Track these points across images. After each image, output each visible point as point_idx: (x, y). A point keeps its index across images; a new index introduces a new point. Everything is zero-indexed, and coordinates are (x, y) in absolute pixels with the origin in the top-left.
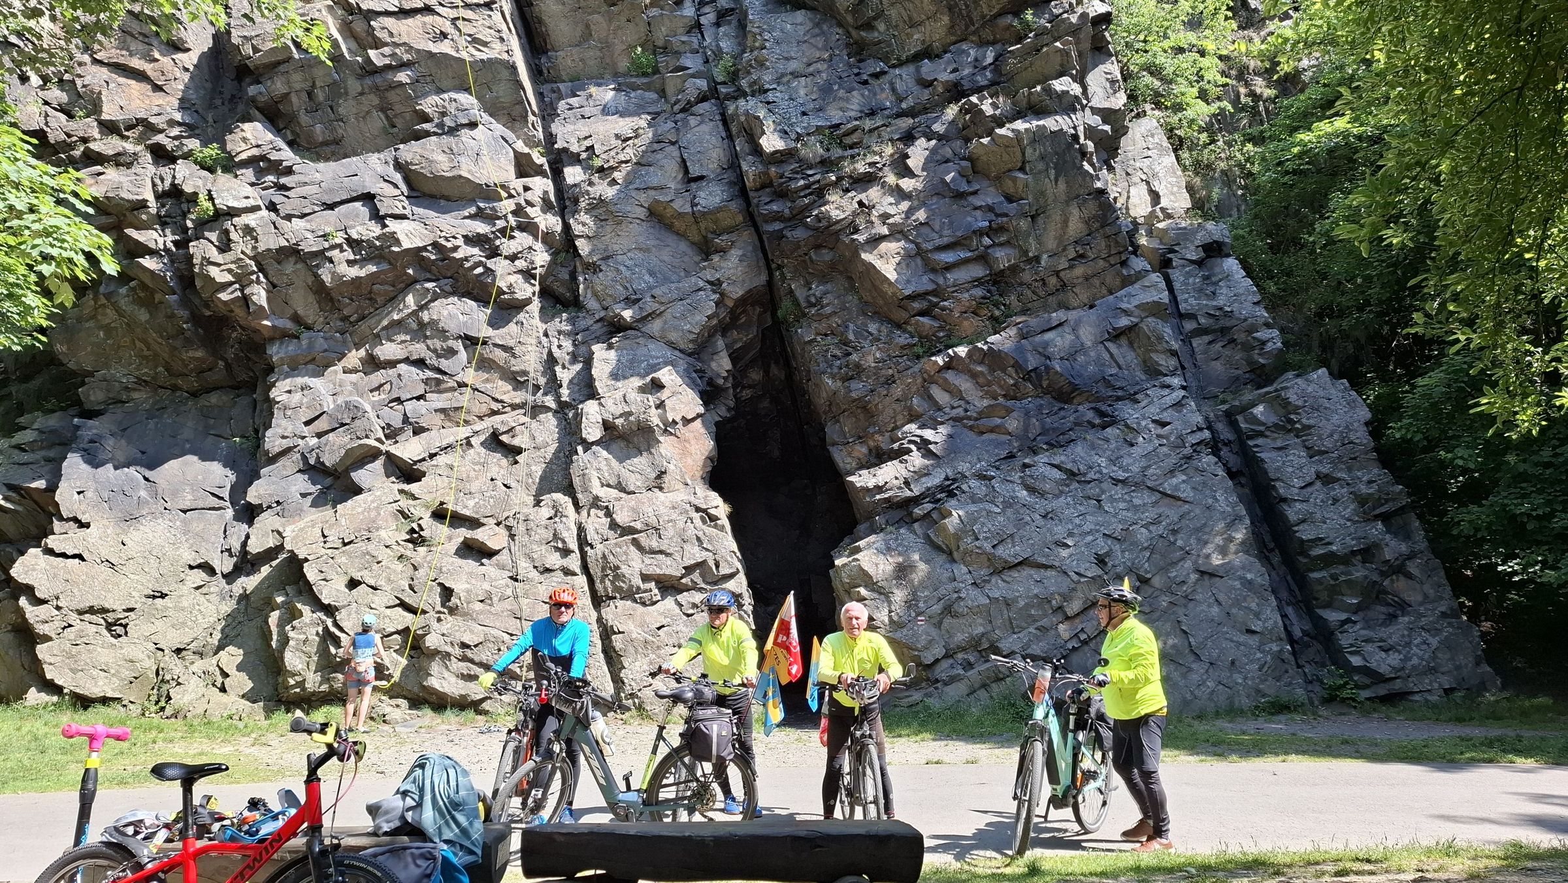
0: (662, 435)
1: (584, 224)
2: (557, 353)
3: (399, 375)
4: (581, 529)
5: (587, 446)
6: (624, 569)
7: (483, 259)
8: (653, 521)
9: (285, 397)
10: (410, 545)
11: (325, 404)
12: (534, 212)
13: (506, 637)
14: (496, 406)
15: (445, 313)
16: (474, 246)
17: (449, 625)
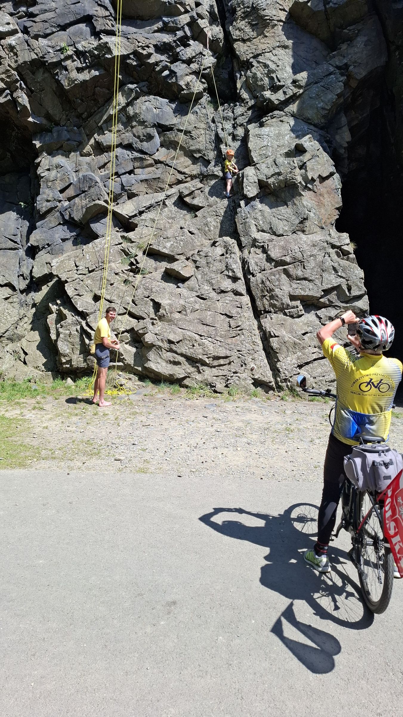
0: (303, 191)
1: (240, 30)
2: (222, 134)
3: (117, 156)
4: (244, 263)
5: (248, 200)
6: (277, 291)
7: (169, 64)
8: (299, 255)
9: (46, 173)
10: (131, 274)
11: (71, 178)
12: (203, 23)
13: (198, 337)
14: (180, 177)
15: (144, 108)
16: (162, 54)
17: (159, 328)
